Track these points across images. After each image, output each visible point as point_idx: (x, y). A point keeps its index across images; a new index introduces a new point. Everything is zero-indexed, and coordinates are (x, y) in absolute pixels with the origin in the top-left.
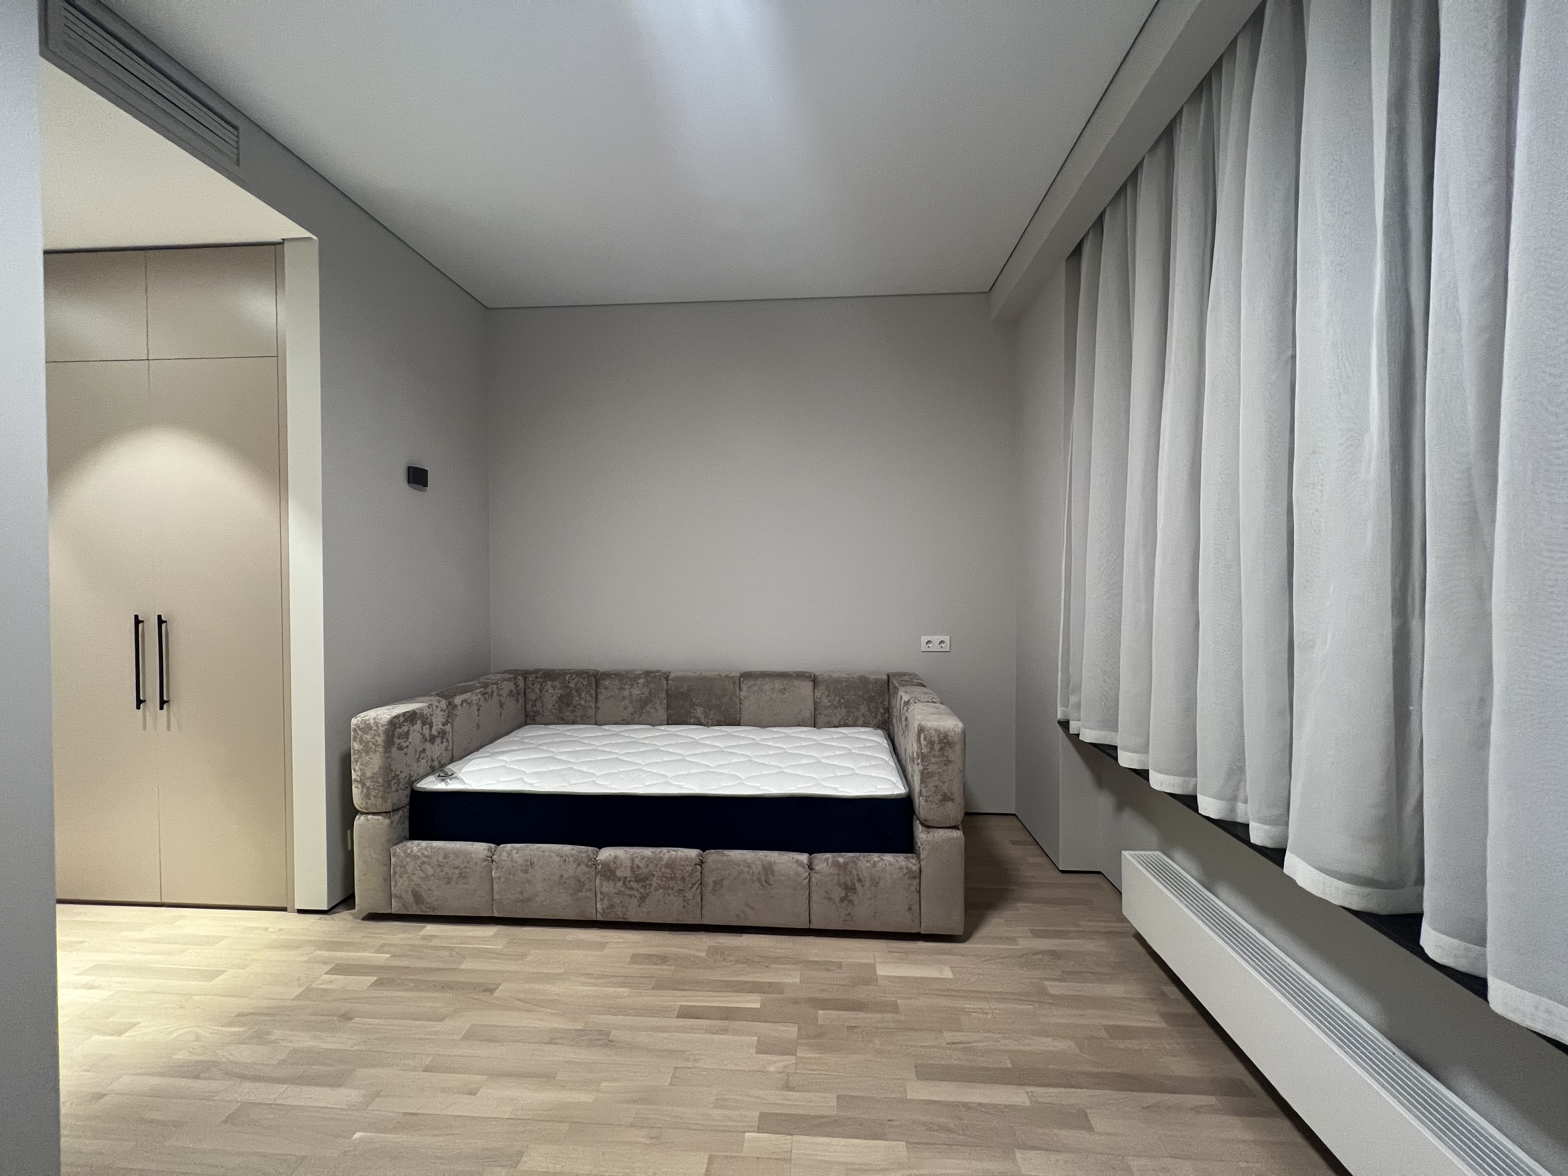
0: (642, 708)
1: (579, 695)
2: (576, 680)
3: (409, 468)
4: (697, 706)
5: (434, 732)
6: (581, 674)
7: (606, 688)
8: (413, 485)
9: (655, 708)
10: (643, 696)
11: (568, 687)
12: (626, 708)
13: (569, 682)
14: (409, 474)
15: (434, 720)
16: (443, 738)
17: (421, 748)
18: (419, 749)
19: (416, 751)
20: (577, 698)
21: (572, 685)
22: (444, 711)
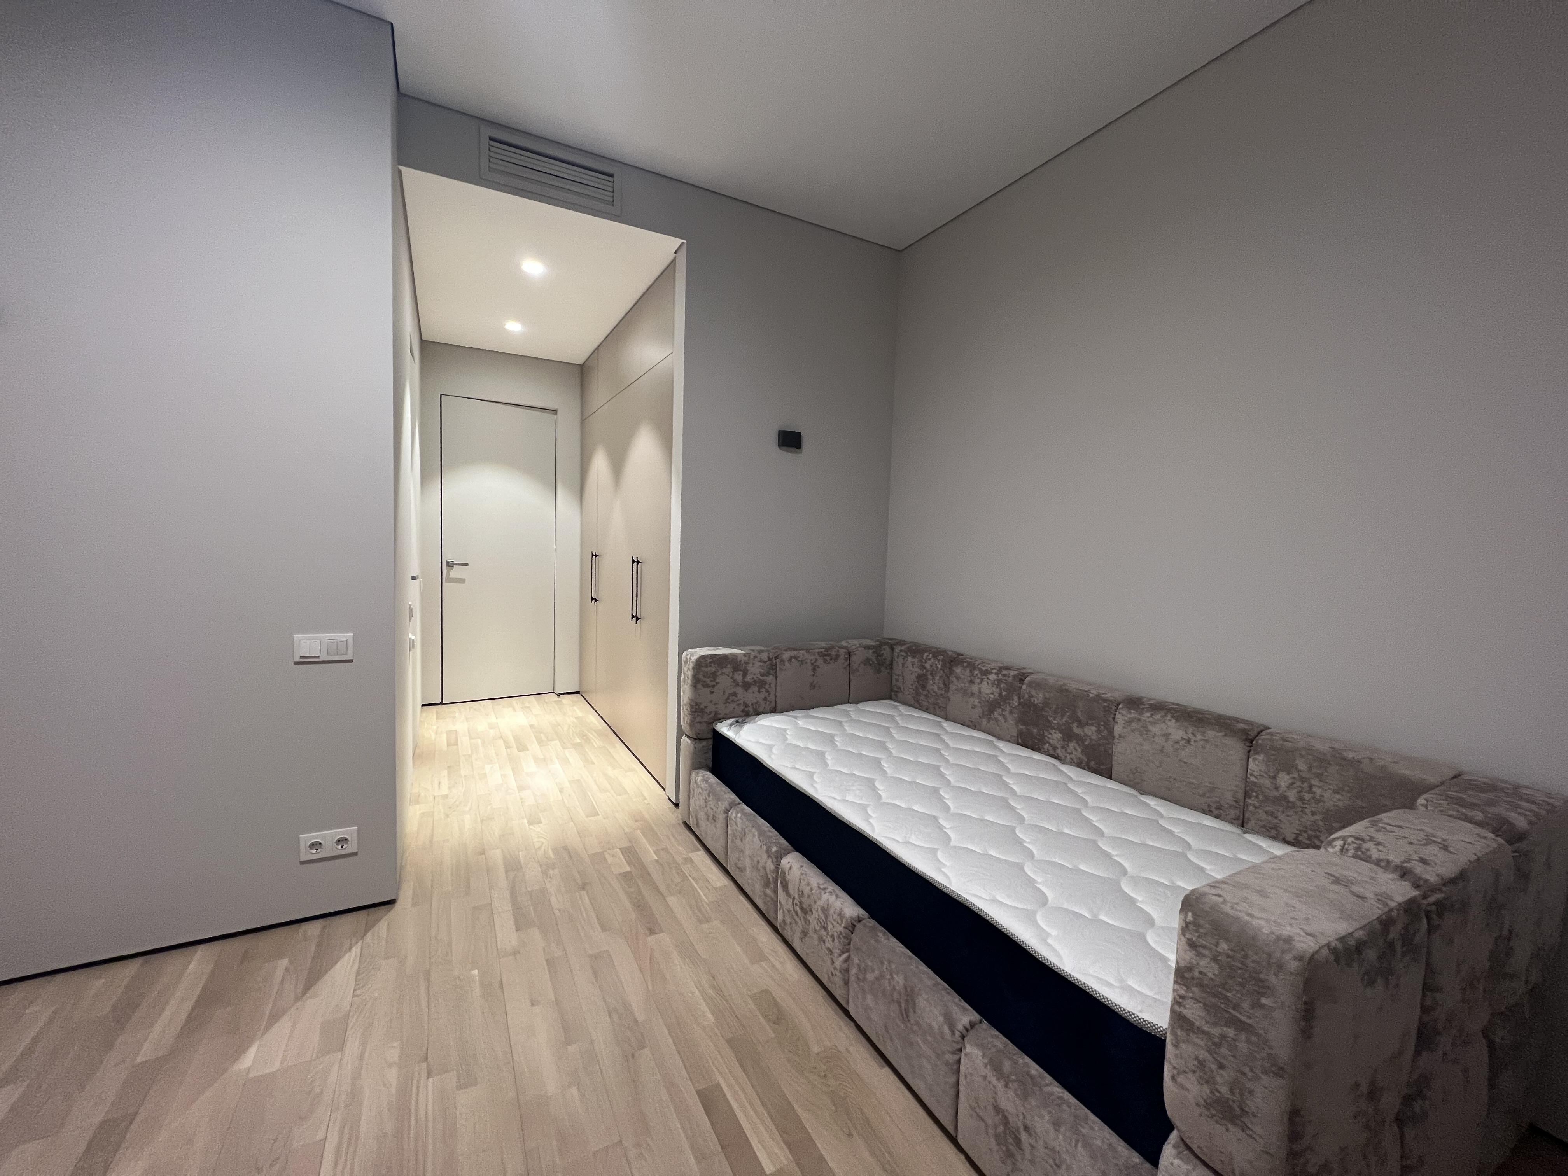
0: (991, 712)
1: (934, 678)
2: (932, 660)
3: (779, 431)
4: (1053, 728)
5: (749, 678)
6: (937, 653)
7: (958, 678)
8: (785, 448)
9: (1004, 716)
10: (992, 696)
11: (924, 668)
12: (974, 707)
13: (926, 662)
14: (779, 435)
15: (749, 667)
16: (760, 688)
17: (732, 691)
18: (728, 692)
19: (724, 692)
20: (931, 682)
21: (928, 666)
22: (765, 662)
